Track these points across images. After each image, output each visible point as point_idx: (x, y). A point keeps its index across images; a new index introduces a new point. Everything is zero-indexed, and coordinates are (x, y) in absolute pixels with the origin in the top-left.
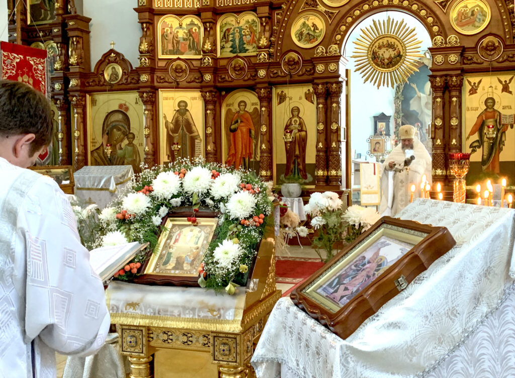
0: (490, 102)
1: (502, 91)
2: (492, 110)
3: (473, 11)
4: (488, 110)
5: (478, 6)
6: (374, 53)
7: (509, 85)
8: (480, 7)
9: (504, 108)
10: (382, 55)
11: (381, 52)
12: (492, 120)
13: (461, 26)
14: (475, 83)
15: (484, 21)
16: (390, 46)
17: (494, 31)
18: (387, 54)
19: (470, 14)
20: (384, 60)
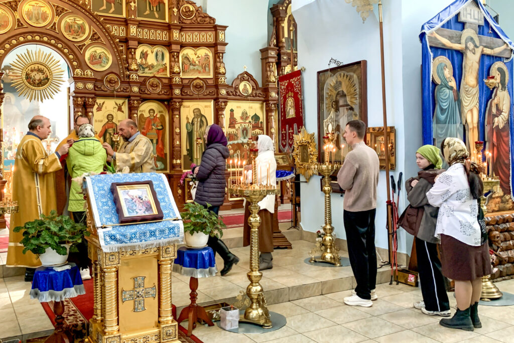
0: (110, 117)
1: (118, 111)
2: (111, 122)
3: (100, 56)
4: (109, 122)
5: (103, 52)
6: (27, 74)
7: (122, 107)
8: (104, 53)
9: (119, 121)
10: (34, 76)
11: (33, 74)
12: (111, 129)
13: (93, 64)
14: (100, 104)
15: (107, 63)
16: (40, 71)
17: (114, 71)
18: (38, 76)
19: (98, 57)
20: (35, 81)
